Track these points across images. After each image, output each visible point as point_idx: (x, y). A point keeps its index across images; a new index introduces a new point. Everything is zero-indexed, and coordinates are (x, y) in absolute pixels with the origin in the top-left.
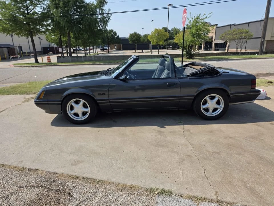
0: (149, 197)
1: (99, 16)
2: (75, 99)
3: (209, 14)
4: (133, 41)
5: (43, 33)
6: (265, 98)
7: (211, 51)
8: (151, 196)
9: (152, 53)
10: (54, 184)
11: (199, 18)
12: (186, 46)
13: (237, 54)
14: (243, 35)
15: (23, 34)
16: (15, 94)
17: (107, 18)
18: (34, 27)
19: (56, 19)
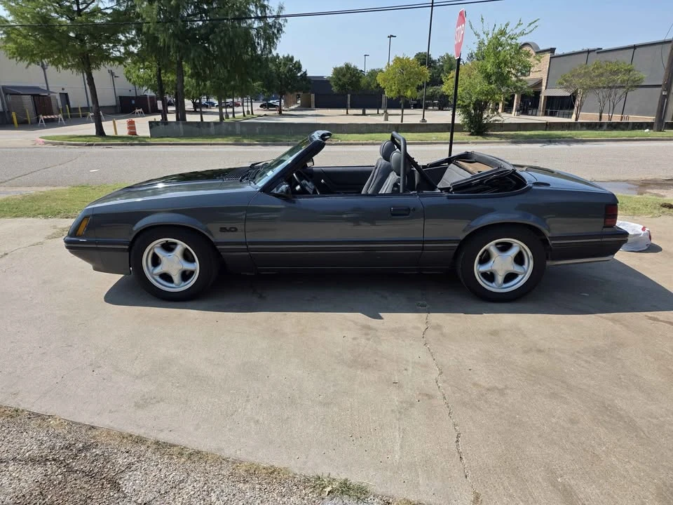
0: (308, 499)
1: (256, 22)
2: (164, 240)
3: (530, 24)
4: (343, 87)
5: (117, 63)
6: (646, 248)
7: (536, 115)
8: (313, 497)
9: (386, 119)
10: (83, 455)
11: (505, 33)
12: (470, 103)
13: (598, 127)
14: (619, 78)
15: (70, 64)
16: (34, 217)
17: (275, 27)
18: (95, 47)
19: (149, 29)
